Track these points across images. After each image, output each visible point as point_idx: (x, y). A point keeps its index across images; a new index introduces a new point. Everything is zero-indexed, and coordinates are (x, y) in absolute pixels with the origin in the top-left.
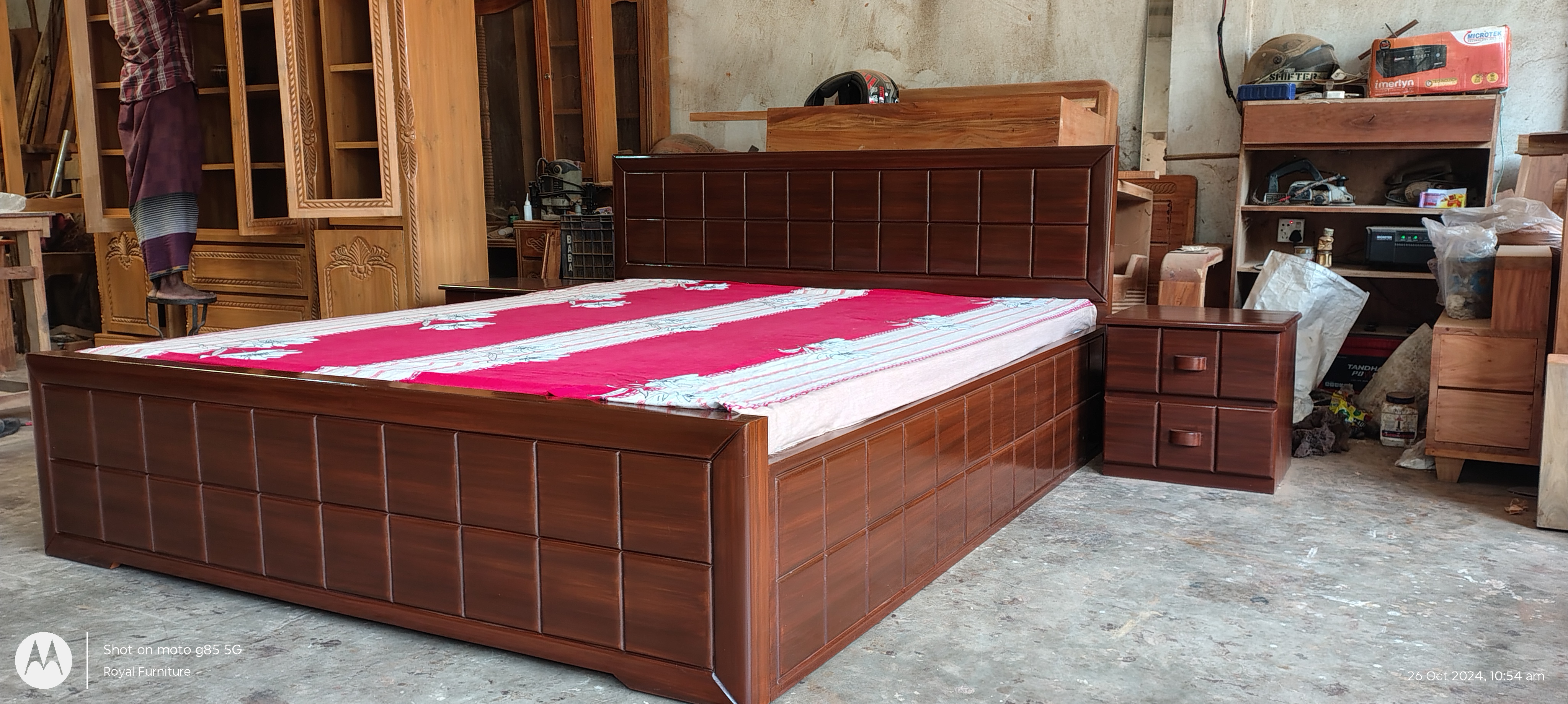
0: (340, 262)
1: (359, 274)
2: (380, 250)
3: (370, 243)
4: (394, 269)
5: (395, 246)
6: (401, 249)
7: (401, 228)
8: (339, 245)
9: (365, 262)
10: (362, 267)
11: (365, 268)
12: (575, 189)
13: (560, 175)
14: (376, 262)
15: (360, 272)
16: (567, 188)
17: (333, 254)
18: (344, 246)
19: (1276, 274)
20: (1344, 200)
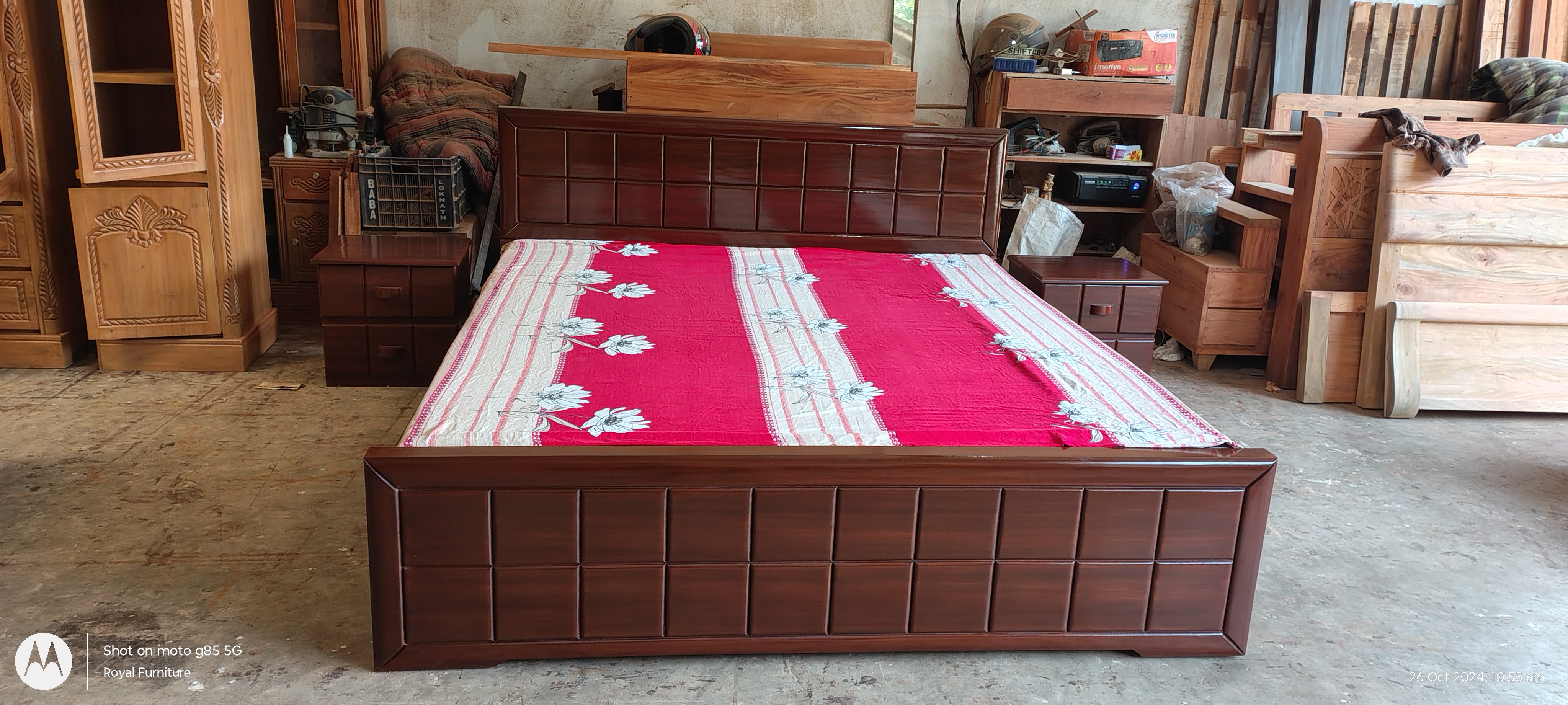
0: (111, 228)
1: (141, 242)
2: (173, 212)
3: (157, 202)
4: (196, 234)
5: (196, 206)
6: (204, 209)
7: (206, 185)
8: (109, 207)
9: (151, 227)
10: (146, 234)
11: (151, 234)
12: (350, 121)
13: (332, 106)
14: (168, 226)
15: (143, 239)
16: (341, 120)
17: (101, 218)
18: (118, 208)
19: (1035, 214)
20: (1060, 152)
